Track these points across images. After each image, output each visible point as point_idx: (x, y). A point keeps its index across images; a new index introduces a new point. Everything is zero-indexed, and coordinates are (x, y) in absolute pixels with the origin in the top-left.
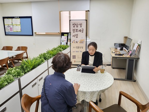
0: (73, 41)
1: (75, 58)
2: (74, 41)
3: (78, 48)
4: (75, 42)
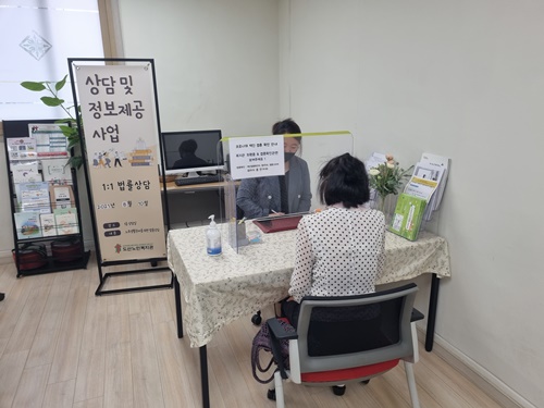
0: (96, 157)
1: (118, 233)
2: (103, 159)
3: (127, 188)
4: (108, 161)
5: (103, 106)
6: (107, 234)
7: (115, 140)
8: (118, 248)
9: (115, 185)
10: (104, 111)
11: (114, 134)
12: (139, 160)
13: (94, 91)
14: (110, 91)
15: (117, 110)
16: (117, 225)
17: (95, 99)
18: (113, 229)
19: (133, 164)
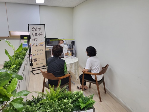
2: (34, 45)
3: (38, 51)
5: (35, 34)
6: (34, 61)
7: (37, 41)
8: (36, 64)
9: (36, 50)
10: (35, 35)
11: (36, 40)
12: (41, 45)
13: (33, 31)
14: (36, 31)
15: (37, 34)
16: (36, 59)
17: (33, 32)
18: (35, 60)
19: (40, 46)
